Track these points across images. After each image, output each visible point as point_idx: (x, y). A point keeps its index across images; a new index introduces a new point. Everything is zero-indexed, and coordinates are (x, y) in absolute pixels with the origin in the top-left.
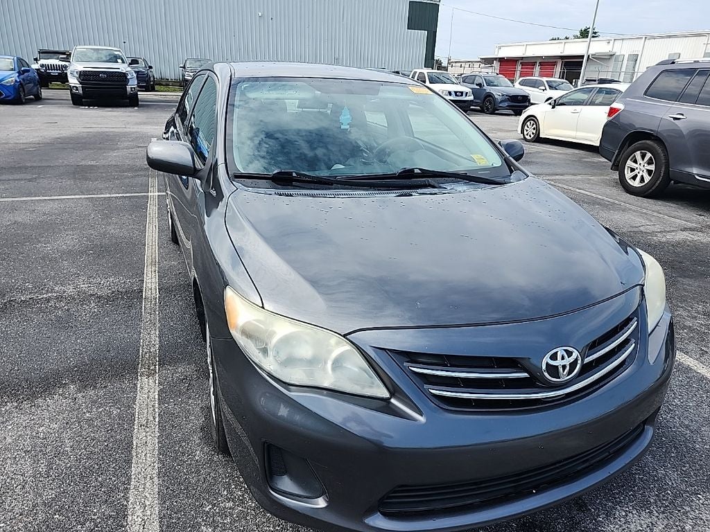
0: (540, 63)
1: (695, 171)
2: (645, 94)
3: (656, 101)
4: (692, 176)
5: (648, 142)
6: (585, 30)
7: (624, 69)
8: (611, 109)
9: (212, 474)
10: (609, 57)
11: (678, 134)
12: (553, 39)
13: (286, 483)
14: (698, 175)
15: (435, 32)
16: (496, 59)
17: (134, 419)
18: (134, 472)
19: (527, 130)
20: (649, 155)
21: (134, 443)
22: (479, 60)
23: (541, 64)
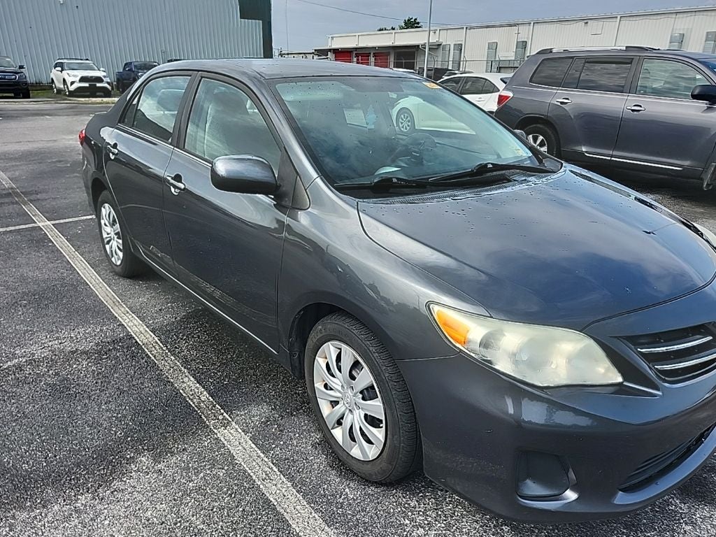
0: (374, 53)
1: (584, 149)
2: (530, 81)
3: (544, 88)
4: (582, 153)
5: (538, 125)
6: (408, 20)
7: (451, 59)
8: (500, 96)
9: (379, 508)
10: (436, 47)
11: (566, 116)
12: (380, 30)
13: (533, 488)
14: (586, 152)
15: (270, 23)
16: (330, 50)
17: (249, 474)
18: (297, 528)
19: (402, 123)
20: (541, 138)
21: (271, 499)
22: (314, 51)
23: (375, 55)
